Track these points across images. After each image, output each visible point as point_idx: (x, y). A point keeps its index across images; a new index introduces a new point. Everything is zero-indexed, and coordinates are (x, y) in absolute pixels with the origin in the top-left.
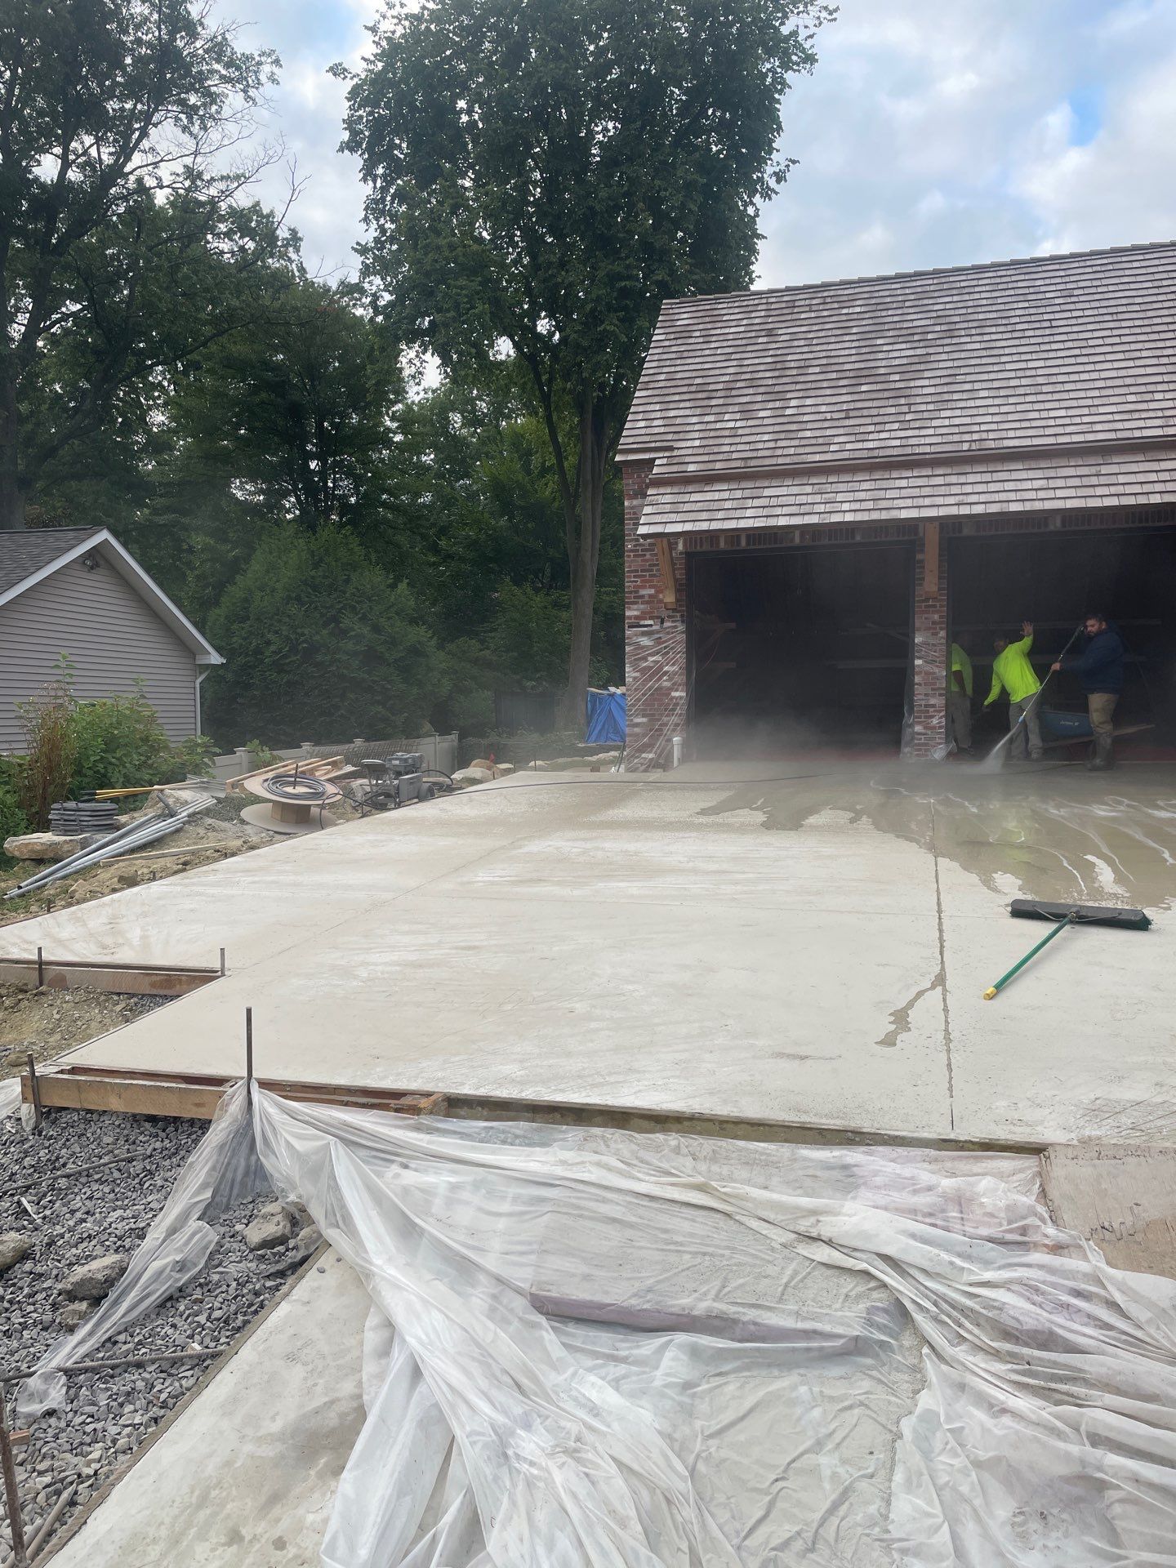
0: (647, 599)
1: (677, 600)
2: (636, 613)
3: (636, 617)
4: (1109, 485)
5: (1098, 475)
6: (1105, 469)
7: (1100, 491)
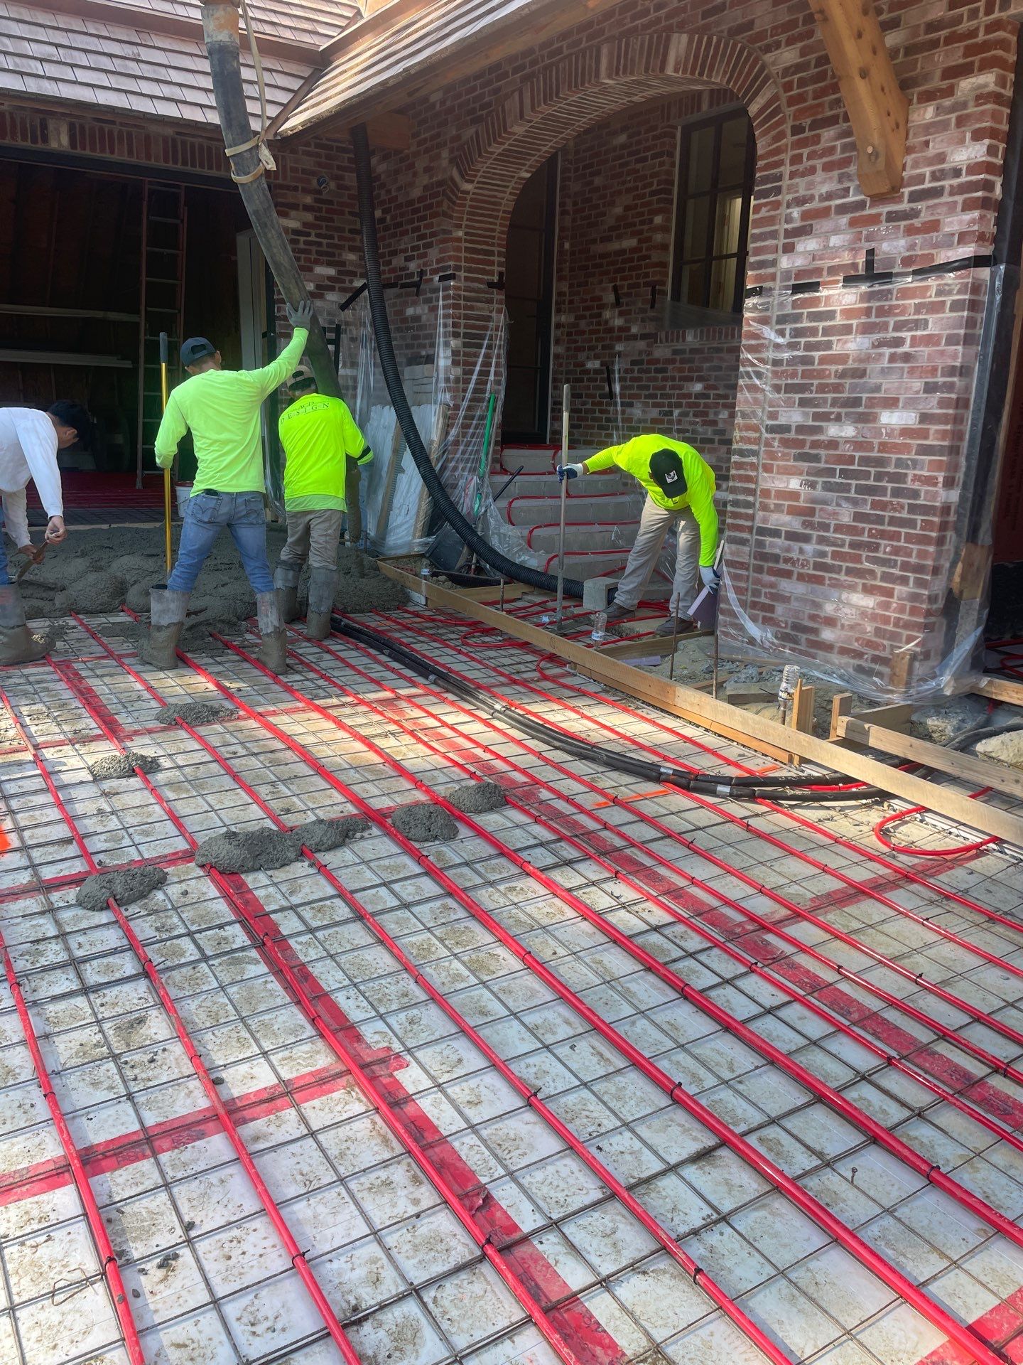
4: (158, 81)
5: (138, 61)
6: (145, 54)
7: (146, 88)
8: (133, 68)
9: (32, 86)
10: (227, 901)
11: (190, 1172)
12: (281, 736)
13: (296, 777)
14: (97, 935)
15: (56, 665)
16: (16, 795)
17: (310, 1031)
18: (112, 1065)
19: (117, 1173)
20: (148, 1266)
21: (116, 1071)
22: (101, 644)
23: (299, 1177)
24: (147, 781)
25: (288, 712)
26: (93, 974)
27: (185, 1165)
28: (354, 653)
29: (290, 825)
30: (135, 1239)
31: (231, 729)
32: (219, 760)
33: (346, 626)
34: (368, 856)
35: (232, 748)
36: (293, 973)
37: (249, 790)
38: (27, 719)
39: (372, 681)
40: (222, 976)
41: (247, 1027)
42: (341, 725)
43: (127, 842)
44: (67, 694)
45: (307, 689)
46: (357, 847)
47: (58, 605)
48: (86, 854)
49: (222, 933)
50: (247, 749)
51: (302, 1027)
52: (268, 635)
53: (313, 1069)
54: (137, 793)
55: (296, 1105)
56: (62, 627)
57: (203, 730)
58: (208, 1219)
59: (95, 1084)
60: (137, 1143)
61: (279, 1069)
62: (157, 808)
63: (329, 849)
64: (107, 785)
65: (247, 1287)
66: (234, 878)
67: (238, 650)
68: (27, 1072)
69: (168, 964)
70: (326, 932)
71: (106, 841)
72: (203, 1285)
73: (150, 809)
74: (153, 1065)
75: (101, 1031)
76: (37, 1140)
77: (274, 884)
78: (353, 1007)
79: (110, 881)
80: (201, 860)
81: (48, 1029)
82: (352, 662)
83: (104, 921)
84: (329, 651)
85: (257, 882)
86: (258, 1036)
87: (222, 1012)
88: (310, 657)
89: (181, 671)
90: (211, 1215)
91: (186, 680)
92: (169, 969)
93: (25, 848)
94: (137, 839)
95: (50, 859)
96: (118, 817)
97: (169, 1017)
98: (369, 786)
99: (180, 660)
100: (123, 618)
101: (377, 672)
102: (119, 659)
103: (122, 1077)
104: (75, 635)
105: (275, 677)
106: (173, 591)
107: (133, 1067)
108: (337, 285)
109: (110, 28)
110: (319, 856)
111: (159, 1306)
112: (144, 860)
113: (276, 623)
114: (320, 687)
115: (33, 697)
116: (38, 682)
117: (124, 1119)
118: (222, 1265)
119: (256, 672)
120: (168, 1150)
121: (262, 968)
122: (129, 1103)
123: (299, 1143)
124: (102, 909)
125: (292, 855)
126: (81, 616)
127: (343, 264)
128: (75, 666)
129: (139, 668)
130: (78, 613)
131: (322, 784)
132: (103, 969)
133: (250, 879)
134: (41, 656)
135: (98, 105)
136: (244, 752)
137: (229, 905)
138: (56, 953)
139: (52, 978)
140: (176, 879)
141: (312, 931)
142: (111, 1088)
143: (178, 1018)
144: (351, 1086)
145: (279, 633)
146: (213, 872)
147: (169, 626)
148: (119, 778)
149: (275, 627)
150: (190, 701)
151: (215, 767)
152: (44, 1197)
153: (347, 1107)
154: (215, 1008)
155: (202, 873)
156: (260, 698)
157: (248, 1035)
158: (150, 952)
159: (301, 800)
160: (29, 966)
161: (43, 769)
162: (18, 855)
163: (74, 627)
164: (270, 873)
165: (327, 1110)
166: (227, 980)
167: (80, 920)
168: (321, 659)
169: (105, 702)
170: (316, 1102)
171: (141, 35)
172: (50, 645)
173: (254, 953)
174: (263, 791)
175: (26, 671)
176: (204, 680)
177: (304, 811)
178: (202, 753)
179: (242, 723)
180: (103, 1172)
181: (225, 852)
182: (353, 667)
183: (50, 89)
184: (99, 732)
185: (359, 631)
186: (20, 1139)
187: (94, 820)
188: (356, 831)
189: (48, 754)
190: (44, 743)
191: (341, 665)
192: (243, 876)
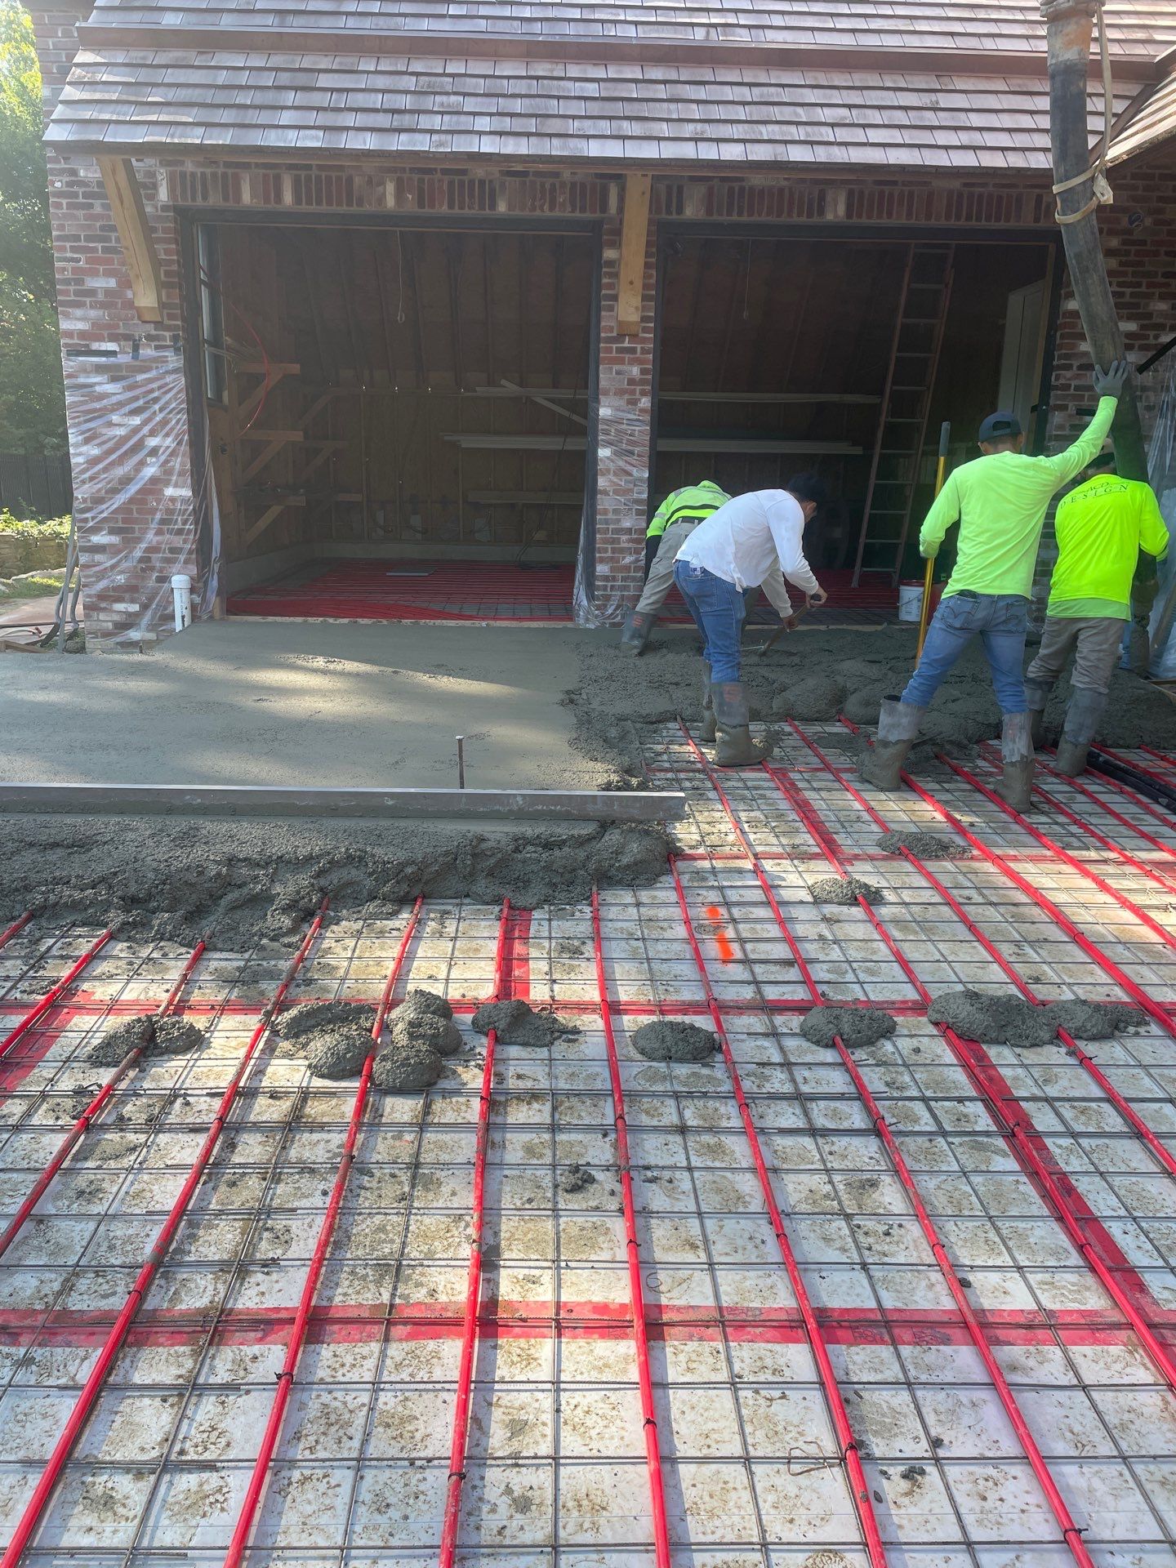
0: (101, 297)
1: (162, 305)
2: (81, 326)
3: (82, 334)
4: (956, 129)
5: (935, 110)
6: (945, 100)
7: (942, 138)
8: (930, 118)
9: (822, 155)
10: (966, 1071)
11: (934, 1379)
12: (1026, 888)
13: (1046, 940)
14: (822, 1072)
15: (774, 772)
16: (738, 904)
17: (1075, 1259)
18: (843, 1224)
19: (853, 1348)
20: (891, 1471)
21: (848, 1233)
22: (817, 755)
23: (1068, 1435)
24: (871, 914)
25: (1034, 859)
26: (821, 1115)
27: (929, 1368)
28: (1117, 798)
29: (1040, 997)
30: (876, 1433)
31: (964, 870)
32: (950, 902)
33: (1106, 762)
34: (1147, 1060)
35: (966, 893)
36: (1052, 1180)
37: (989, 946)
38: (746, 825)
39: (1144, 835)
40: (963, 1159)
41: (997, 1230)
42: (1104, 887)
43: (850, 977)
44: (784, 805)
45: (1055, 835)
46: (1132, 1043)
47: (775, 710)
48: (808, 981)
49: (961, 1107)
50: (984, 896)
51: (1066, 1250)
52: (1013, 764)
53: (1083, 1308)
54: (859, 924)
55: (1062, 1345)
56: (777, 733)
57: (931, 866)
58: (960, 1444)
59: (827, 1240)
60: (873, 1323)
61: (1038, 1292)
62: (882, 946)
63: (1094, 1038)
64: (830, 910)
65: (1008, 1542)
66: (974, 1046)
67: (969, 778)
68: (757, 1204)
69: (901, 1127)
70: (1094, 1142)
71: (828, 971)
72: (953, 1518)
73: (875, 945)
74: (888, 1239)
75: (831, 1182)
76: (769, 1281)
77: (1023, 1065)
78: (1133, 1246)
79: (837, 1017)
80: (936, 1017)
81: (777, 1163)
82: (1116, 808)
83: (830, 1060)
84: (1084, 792)
85: (1001, 1056)
86: (1010, 1244)
87: (965, 1202)
88: (1059, 796)
89: (904, 795)
90: (961, 1439)
91: (910, 805)
92: (901, 1133)
93: (746, 962)
94: (862, 977)
95: (772, 979)
96: (841, 948)
97: (906, 1191)
98: (1144, 970)
99: (905, 782)
100: (838, 728)
101: (1150, 825)
102: (836, 774)
103: (855, 1241)
104: (792, 743)
105: (1016, 816)
106: (908, 704)
107: (866, 1234)
108: (1137, 343)
109: (908, 78)
110: (1081, 1044)
111: (904, 1522)
112: (869, 1001)
113: (1024, 751)
114: (1073, 835)
115: (751, 803)
116: (756, 788)
117: (859, 1290)
118: (977, 1504)
119: (993, 807)
120: (909, 1344)
121: (1012, 1164)
122: (864, 1274)
123: (1068, 1393)
124: (827, 1046)
125: (1046, 1036)
126: (796, 723)
127: (1149, 316)
128: (792, 775)
129: (858, 786)
130: (794, 719)
131: (1081, 956)
132: (830, 1113)
133: (993, 1052)
134: (757, 761)
135: (889, 165)
136: (981, 900)
137: (969, 1077)
138: (782, 1082)
139: (778, 1108)
140: (906, 1033)
141: (1075, 1135)
142: (844, 1250)
143: (916, 1194)
144: (1134, 1345)
145: (1026, 764)
146: (950, 1034)
147: (897, 742)
148: (840, 904)
149: (1022, 756)
150: (914, 829)
151: (946, 911)
152: (777, 1347)
153: (1128, 1370)
154: (956, 1194)
155: (935, 1032)
156: (997, 838)
157: (997, 1239)
158: (882, 1107)
159: (1053, 969)
160: (755, 1090)
161: (764, 881)
162: (740, 967)
163: (790, 734)
164: (1018, 1050)
165: (1101, 1364)
166: (970, 1167)
167: (805, 1052)
168: (1073, 799)
169: (823, 819)
170: (1087, 1349)
171: (942, 80)
172: (768, 750)
173: (1000, 1143)
174: (1006, 950)
175: (744, 775)
176: (930, 808)
177: (1059, 985)
178: (930, 892)
179: (976, 865)
180: (838, 1342)
181: (964, 1012)
182: (1117, 816)
183: (839, 155)
184: (817, 850)
185: (1126, 771)
186: (752, 1274)
187: (815, 946)
188: (1128, 1024)
189: (768, 865)
190: (762, 853)
191: (1099, 810)
192: (984, 1047)
